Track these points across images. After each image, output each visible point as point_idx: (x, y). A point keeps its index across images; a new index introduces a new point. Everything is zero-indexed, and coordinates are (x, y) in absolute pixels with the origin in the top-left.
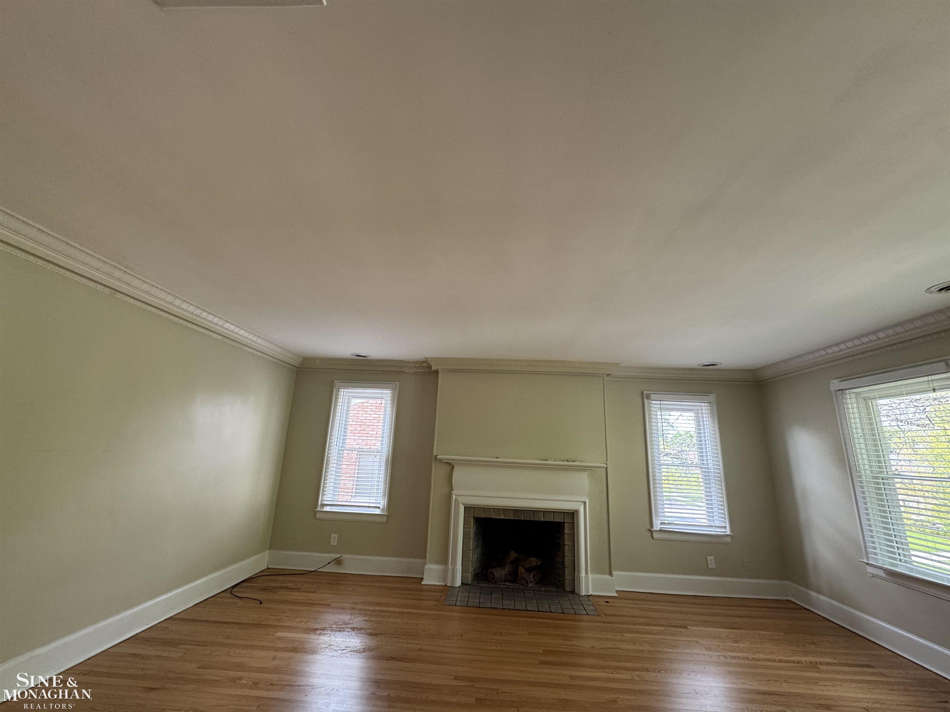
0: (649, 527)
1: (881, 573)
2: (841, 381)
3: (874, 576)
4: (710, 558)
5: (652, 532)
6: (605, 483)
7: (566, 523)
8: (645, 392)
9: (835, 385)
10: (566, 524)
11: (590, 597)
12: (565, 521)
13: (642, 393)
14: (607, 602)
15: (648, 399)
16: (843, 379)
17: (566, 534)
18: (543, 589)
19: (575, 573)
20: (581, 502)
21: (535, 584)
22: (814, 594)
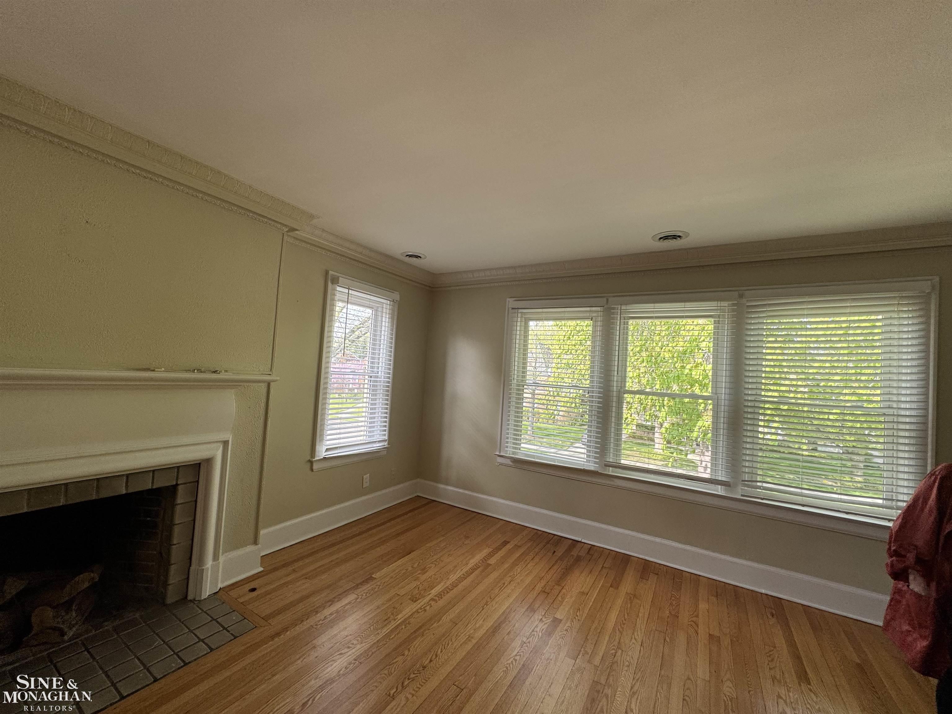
0: (309, 458)
1: (508, 462)
2: (516, 300)
3: (501, 464)
4: (367, 477)
5: (311, 462)
6: (263, 405)
7: (182, 484)
8: (331, 272)
9: (511, 303)
10: (180, 488)
11: (220, 594)
12: (179, 483)
13: (327, 273)
14: (253, 590)
15: (332, 283)
16: (520, 299)
17: (179, 504)
18: (108, 626)
19: (190, 566)
20: (220, 442)
21: (84, 624)
22: (442, 486)
